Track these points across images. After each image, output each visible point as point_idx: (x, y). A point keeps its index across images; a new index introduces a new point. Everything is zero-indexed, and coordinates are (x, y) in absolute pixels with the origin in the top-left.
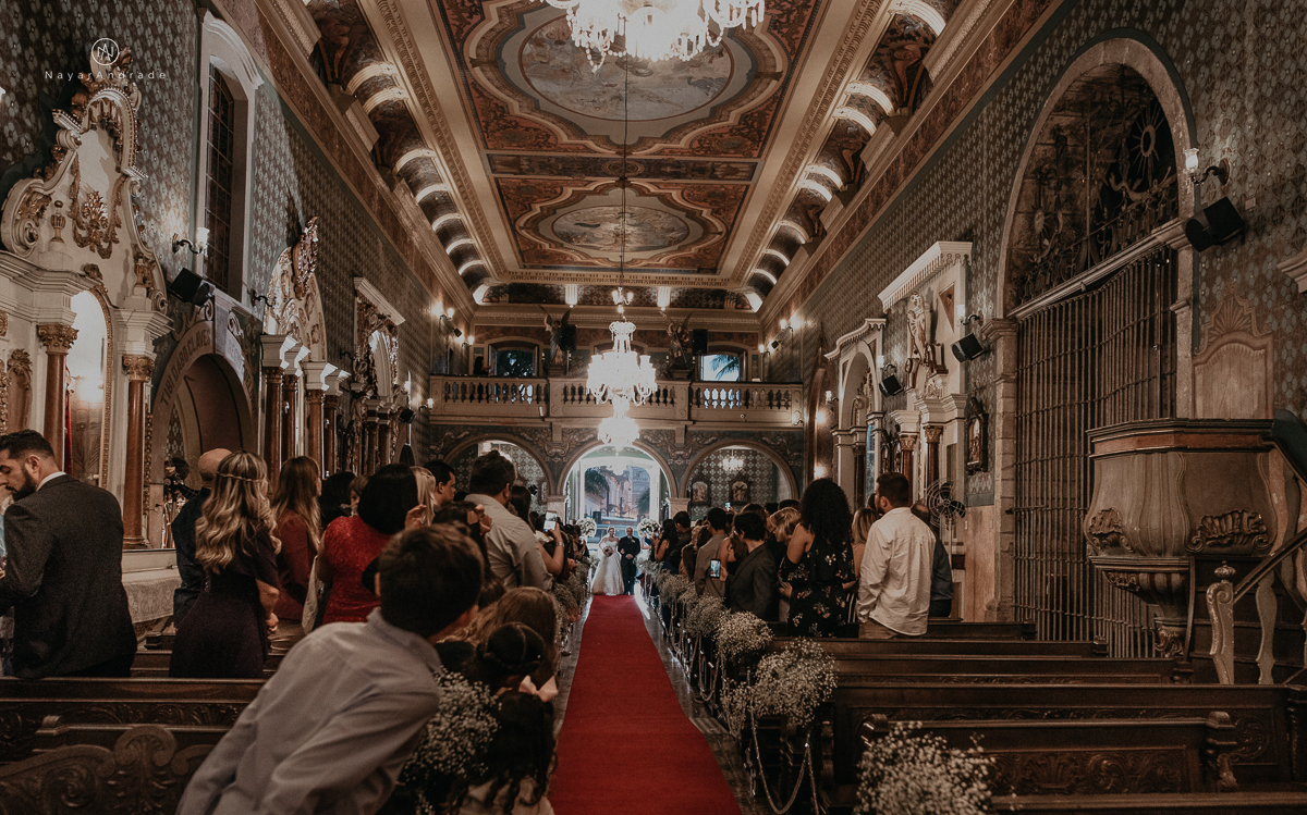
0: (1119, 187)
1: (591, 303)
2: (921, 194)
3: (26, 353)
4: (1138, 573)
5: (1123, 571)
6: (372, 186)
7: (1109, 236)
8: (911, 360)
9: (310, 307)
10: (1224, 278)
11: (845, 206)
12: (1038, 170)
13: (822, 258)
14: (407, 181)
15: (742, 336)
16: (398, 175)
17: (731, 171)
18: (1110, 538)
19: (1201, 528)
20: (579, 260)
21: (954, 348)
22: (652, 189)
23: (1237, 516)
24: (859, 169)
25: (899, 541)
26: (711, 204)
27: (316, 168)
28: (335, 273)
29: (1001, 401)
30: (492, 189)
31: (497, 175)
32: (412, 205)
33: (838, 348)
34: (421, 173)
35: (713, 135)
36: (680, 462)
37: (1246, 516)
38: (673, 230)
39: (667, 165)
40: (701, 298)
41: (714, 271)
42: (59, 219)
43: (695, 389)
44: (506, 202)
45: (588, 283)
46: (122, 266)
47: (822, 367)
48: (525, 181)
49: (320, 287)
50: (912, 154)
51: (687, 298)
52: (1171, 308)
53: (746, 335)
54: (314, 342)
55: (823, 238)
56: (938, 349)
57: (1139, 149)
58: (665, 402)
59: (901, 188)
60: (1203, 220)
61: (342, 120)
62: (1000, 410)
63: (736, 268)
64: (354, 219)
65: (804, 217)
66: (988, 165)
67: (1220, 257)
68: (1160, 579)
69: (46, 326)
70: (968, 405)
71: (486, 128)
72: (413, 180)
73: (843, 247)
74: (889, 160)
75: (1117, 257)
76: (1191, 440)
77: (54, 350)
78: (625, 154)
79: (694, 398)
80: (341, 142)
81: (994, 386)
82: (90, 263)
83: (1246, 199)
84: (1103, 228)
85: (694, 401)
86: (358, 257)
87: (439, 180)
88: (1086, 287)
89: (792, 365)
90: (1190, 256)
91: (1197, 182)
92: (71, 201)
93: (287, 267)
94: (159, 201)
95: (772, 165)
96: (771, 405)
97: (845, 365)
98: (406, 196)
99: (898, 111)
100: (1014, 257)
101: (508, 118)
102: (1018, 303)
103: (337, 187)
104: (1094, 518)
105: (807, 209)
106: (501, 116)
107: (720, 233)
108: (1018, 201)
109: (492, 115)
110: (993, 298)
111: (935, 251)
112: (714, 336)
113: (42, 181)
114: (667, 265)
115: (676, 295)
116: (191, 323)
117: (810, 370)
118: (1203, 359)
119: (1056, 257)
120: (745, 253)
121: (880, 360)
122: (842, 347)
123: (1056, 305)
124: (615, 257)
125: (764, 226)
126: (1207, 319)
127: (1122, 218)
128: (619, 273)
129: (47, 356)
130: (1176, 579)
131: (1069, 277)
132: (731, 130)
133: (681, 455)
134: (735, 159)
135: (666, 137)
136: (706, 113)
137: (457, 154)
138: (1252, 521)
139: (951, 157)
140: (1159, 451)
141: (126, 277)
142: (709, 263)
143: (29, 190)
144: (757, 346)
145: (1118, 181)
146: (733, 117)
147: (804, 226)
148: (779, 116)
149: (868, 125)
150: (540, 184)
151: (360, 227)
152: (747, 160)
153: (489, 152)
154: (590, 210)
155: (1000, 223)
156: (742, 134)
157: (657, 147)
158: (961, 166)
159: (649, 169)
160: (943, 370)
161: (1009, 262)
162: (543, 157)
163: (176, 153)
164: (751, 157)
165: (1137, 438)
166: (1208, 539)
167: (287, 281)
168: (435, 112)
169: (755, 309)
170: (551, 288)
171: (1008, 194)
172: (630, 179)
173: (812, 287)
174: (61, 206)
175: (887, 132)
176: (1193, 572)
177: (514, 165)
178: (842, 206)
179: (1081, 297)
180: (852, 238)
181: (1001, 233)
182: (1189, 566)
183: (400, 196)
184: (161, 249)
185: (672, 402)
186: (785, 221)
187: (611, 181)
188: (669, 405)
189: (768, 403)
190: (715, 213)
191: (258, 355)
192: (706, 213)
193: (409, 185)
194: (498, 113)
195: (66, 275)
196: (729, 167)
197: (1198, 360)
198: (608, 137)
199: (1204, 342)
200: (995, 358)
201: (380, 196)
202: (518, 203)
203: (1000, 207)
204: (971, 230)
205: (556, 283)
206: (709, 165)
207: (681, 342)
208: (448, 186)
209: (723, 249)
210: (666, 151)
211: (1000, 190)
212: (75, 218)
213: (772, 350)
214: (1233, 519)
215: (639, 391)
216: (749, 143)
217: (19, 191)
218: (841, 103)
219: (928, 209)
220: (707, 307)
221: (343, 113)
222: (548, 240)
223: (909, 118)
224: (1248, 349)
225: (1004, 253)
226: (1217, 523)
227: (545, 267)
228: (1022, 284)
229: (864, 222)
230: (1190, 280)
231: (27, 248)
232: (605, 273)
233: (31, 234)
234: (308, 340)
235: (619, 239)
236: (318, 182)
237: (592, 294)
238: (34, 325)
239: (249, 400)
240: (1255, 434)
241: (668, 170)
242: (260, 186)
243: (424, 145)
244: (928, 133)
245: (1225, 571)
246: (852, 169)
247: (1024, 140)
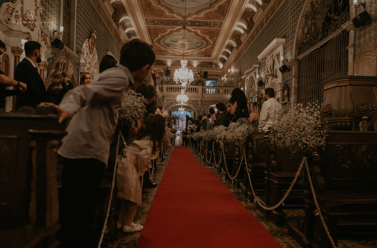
0: (331, 16)
1: (175, 65)
2: (270, 27)
3: (8, 55)
4: (337, 122)
5: (332, 123)
6: (112, 26)
7: (327, 30)
8: (267, 75)
9: (94, 58)
10: (364, 37)
11: (248, 34)
12: (306, 15)
13: (241, 51)
14: (122, 26)
15: (217, 75)
16: (120, 24)
17: (215, 25)
18: (329, 113)
19: (356, 108)
20: (171, 52)
21: (280, 69)
22: (193, 30)
23: (367, 105)
24: (252, 22)
25: (272, 107)
26: (209, 35)
27: (96, 17)
28: (101, 49)
29: (293, 84)
30: (147, 30)
31: (148, 25)
32: (124, 33)
33: (245, 75)
34: (126, 24)
35: (210, 13)
36: (200, 109)
37: (370, 105)
38: (198, 43)
39: (197, 22)
40: (206, 64)
41: (209, 56)
42: (17, 16)
43: (204, 89)
44: (151, 34)
45: (174, 60)
46: (37, 35)
47: (240, 82)
48: (156, 27)
49: (97, 52)
50: (268, 16)
51: (202, 64)
52: (347, 48)
53: (218, 75)
54: (95, 68)
55: (241, 45)
56: (275, 71)
57: (338, 3)
58: (196, 92)
59: (265, 26)
60: (359, 18)
61: (103, 5)
62: (293, 86)
63: (216, 55)
64: (107, 35)
65: (235, 39)
66: (291, 15)
67: (363, 31)
68: (344, 124)
69: (14, 48)
70: (284, 86)
71: (145, 10)
72: (124, 26)
73: (247, 46)
74: (261, 19)
75: (330, 36)
76: (354, 82)
77: (16, 55)
78: (185, 19)
79: (204, 91)
80: (103, 11)
81: (291, 79)
82: (28, 32)
83: (372, 12)
84: (326, 29)
85: (204, 92)
86: (108, 46)
87: (132, 26)
88: (320, 47)
89: (231, 82)
90: (353, 32)
91: (357, 8)
92: (21, 12)
93: (87, 45)
94: (49, 18)
95: (227, 23)
96: (225, 93)
97: (247, 80)
98: (122, 30)
99: (264, 4)
100: (298, 41)
101: (152, 7)
102: (299, 54)
103: (102, 24)
104: (324, 108)
105: (236, 36)
106: (150, 6)
107: (212, 44)
108: (300, 24)
109: (147, 6)
110: (292, 54)
111: (275, 41)
112: (210, 75)
113: (12, 3)
114: (196, 54)
115: (198, 63)
116: (59, 55)
117: (237, 83)
118: (357, 62)
119: (311, 40)
120: (218, 51)
121: (258, 76)
122: (246, 74)
123: (311, 54)
124: (181, 51)
125: (224, 42)
126: (358, 50)
127: (332, 25)
128: (182, 57)
129: (14, 57)
130: (348, 123)
131: (314, 44)
132: (215, 11)
133: (200, 107)
134: (217, 21)
135: (197, 13)
136: (208, 6)
137: (137, 18)
138: (372, 107)
139: (279, 15)
140: (344, 86)
141: (38, 38)
142: (208, 54)
143: (8, 5)
144: (221, 78)
145: (330, 14)
146: (216, 7)
147: (235, 42)
148: (229, 7)
149: (255, 9)
150: (160, 28)
151: (109, 37)
152: (220, 21)
153: (146, 18)
154: (175, 37)
155: (294, 32)
156: (218, 13)
157: (194, 16)
158: (282, 17)
159: (192, 24)
160: (276, 77)
161: (297, 43)
162: (161, 20)
163: (54, 4)
164: (221, 20)
165: (338, 82)
166: (358, 112)
167: (88, 49)
168: (130, 5)
169: (221, 67)
170: (163, 61)
171: (297, 23)
172: (186, 27)
173: (238, 59)
174: (18, 12)
175: (260, 10)
176: (354, 121)
177: (153, 22)
178: (247, 34)
179: (318, 50)
180: (250, 43)
181: (294, 35)
182: (352, 120)
183: (120, 30)
184: (49, 32)
185: (198, 92)
186: (230, 40)
187: (181, 27)
188: (197, 93)
189: (224, 92)
190: (210, 38)
191: (79, 69)
192: (208, 38)
193: (123, 27)
194: (149, 5)
195: (20, 32)
196: (214, 23)
197: (355, 63)
198: (180, 13)
199: (357, 57)
200: (292, 72)
201: (115, 29)
202: (154, 34)
203: (294, 27)
204: (285, 35)
205: (165, 59)
206: (209, 22)
207: (200, 75)
208: (134, 28)
209: (212, 49)
210: (197, 18)
211: (294, 22)
212: (22, 17)
213: (226, 79)
214: (366, 106)
215: (189, 81)
216: (220, 15)
217: (5, 5)
218: (247, 2)
219: (272, 31)
220: (207, 67)
221: (104, 3)
222: (163, 46)
223: (267, 6)
224: (371, 57)
225: (295, 40)
226: (361, 107)
227: (162, 55)
228: (300, 49)
229: (253, 38)
230: (353, 39)
231: (8, 23)
232: (179, 57)
233: (8, 18)
234: (94, 67)
235: (183, 46)
236: (96, 22)
237: (175, 63)
238: (10, 47)
239: (76, 81)
240: (373, 81)
241: (197, 24)
242: (79, 19)
243: (127, 15)
244: (273, 9)
245: (365, 117)
246: (250, 23)
247: (302, 6)
